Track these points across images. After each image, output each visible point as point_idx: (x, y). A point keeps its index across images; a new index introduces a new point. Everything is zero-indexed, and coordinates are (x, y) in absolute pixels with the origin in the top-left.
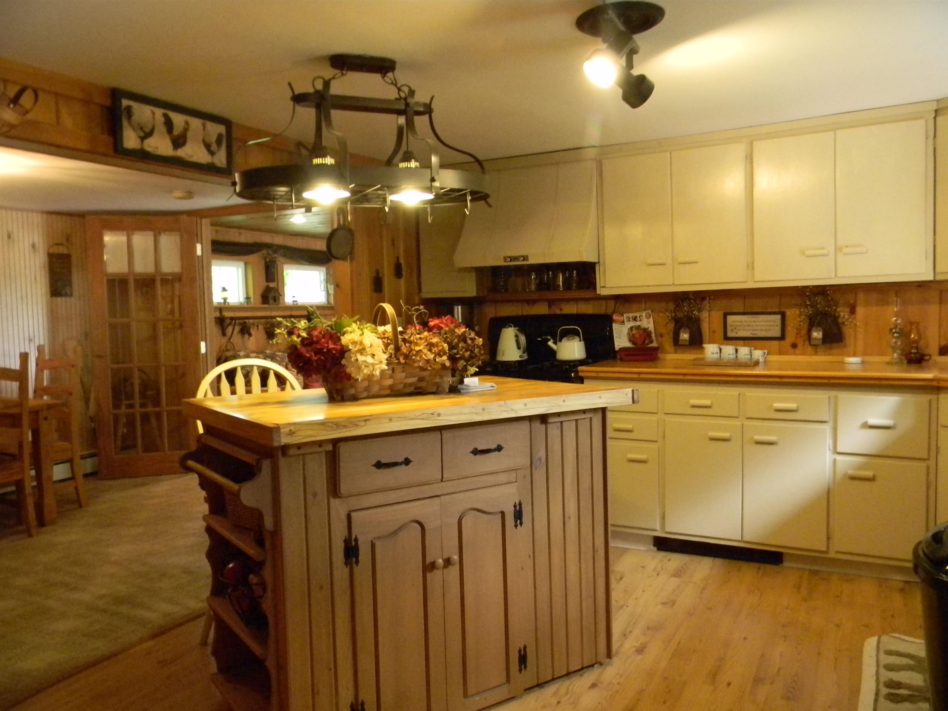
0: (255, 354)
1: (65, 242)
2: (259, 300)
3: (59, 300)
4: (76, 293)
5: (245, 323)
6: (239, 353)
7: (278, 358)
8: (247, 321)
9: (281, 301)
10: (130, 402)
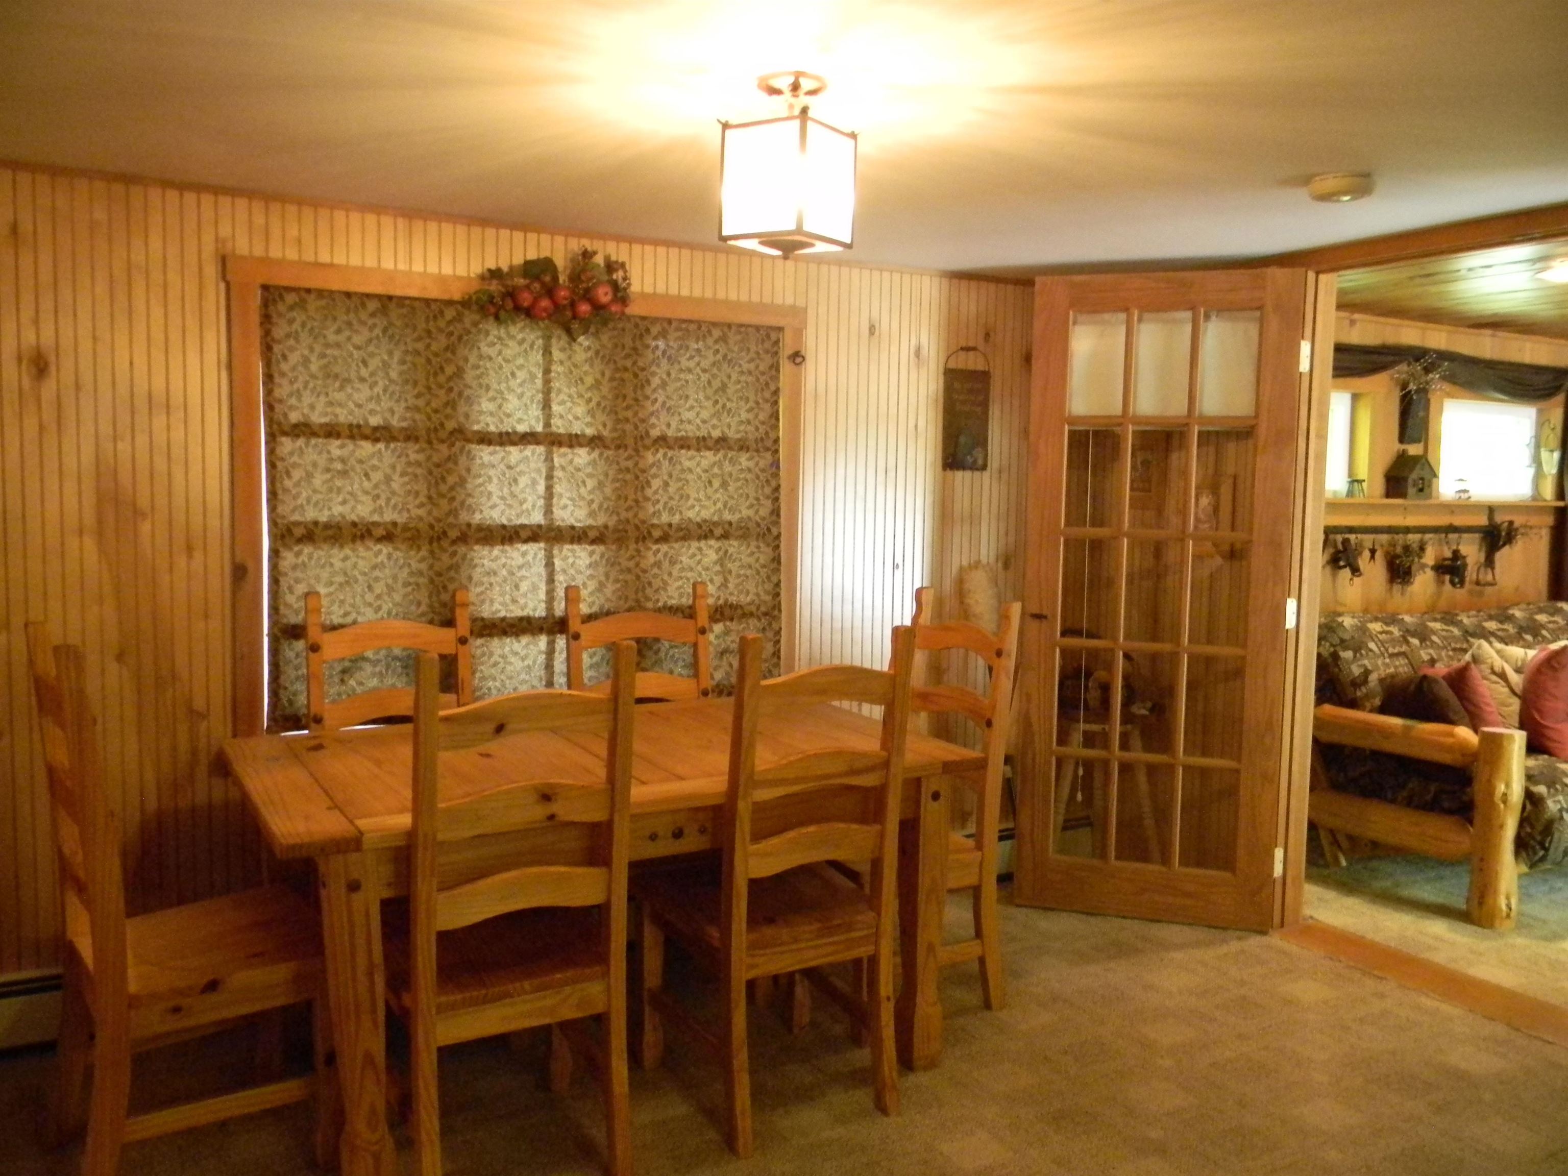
0: (1380, 624)
1: (981, 345)
2: (1380, 485)
3: (960, 476)
4: (994, 461)
5: (1346, 542)
6: (1340, 619)
7: (1434, 638)
8: (1352, 537)
9: (1434, 494)
10: (1095, 727)
